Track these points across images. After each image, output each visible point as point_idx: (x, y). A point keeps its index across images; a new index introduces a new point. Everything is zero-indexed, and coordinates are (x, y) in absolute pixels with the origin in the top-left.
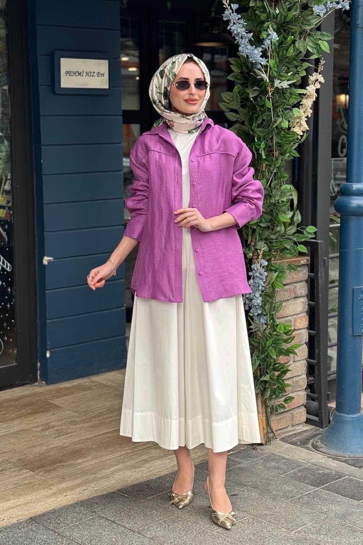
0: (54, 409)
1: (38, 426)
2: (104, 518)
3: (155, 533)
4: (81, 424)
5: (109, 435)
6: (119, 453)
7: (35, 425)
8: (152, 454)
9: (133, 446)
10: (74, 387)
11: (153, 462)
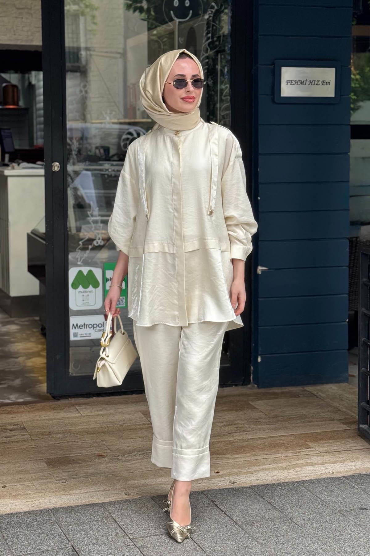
0: (249, 409)
1: (223, 422)
2: (218, 507)
3: (255, 529)
4: (264, 425)
5: (283, 438)
6: (280, 454)
7: (220, 420)
8: (310, 460)
9: (298, 451)
10: (282, 393)
11: (306, 467)
